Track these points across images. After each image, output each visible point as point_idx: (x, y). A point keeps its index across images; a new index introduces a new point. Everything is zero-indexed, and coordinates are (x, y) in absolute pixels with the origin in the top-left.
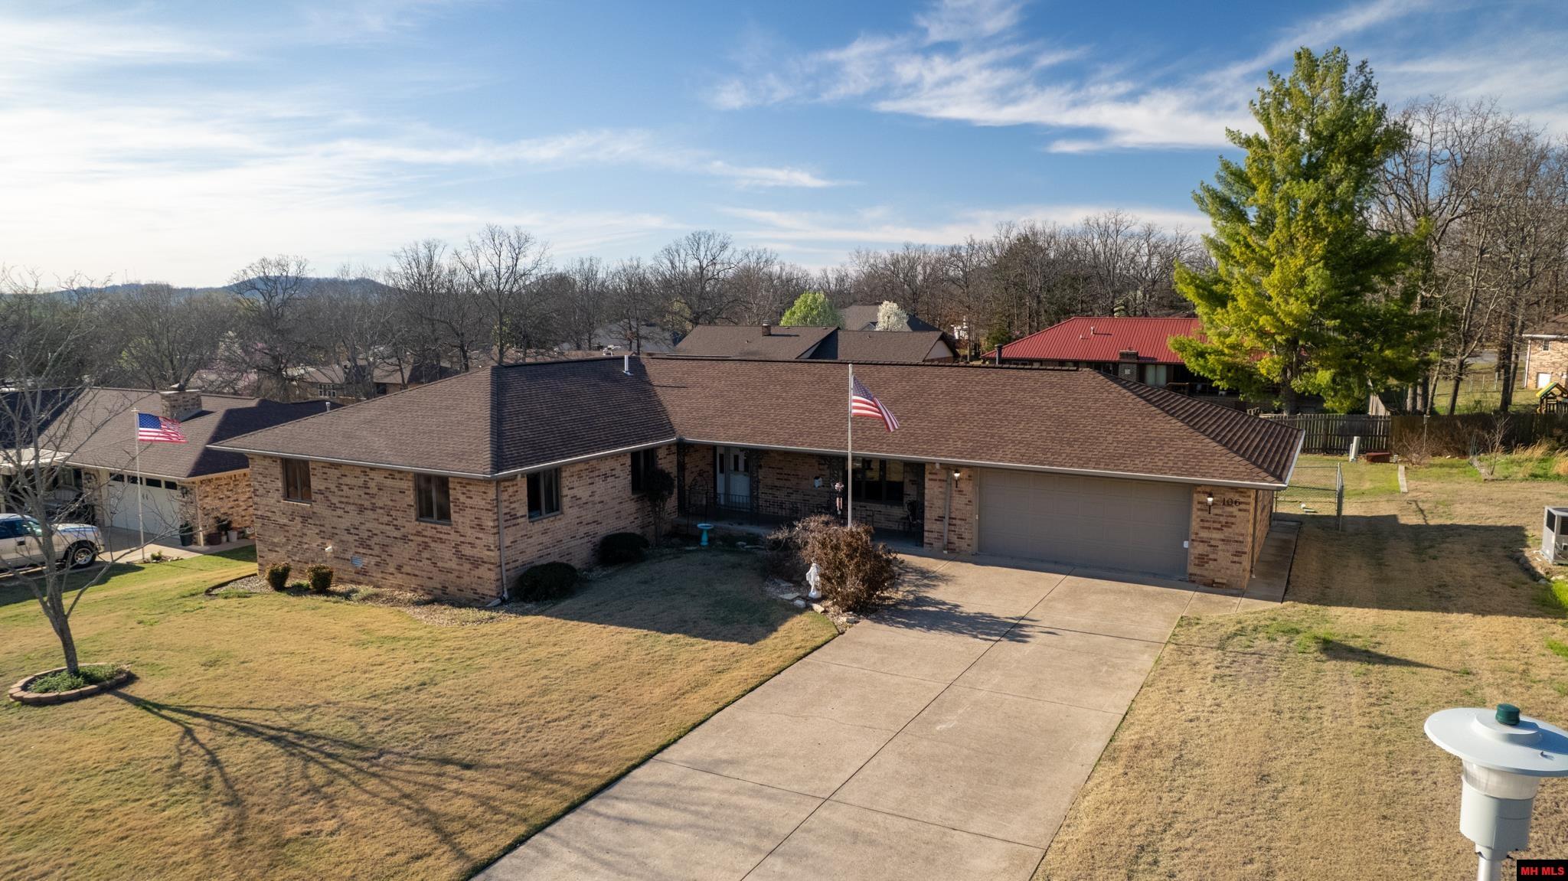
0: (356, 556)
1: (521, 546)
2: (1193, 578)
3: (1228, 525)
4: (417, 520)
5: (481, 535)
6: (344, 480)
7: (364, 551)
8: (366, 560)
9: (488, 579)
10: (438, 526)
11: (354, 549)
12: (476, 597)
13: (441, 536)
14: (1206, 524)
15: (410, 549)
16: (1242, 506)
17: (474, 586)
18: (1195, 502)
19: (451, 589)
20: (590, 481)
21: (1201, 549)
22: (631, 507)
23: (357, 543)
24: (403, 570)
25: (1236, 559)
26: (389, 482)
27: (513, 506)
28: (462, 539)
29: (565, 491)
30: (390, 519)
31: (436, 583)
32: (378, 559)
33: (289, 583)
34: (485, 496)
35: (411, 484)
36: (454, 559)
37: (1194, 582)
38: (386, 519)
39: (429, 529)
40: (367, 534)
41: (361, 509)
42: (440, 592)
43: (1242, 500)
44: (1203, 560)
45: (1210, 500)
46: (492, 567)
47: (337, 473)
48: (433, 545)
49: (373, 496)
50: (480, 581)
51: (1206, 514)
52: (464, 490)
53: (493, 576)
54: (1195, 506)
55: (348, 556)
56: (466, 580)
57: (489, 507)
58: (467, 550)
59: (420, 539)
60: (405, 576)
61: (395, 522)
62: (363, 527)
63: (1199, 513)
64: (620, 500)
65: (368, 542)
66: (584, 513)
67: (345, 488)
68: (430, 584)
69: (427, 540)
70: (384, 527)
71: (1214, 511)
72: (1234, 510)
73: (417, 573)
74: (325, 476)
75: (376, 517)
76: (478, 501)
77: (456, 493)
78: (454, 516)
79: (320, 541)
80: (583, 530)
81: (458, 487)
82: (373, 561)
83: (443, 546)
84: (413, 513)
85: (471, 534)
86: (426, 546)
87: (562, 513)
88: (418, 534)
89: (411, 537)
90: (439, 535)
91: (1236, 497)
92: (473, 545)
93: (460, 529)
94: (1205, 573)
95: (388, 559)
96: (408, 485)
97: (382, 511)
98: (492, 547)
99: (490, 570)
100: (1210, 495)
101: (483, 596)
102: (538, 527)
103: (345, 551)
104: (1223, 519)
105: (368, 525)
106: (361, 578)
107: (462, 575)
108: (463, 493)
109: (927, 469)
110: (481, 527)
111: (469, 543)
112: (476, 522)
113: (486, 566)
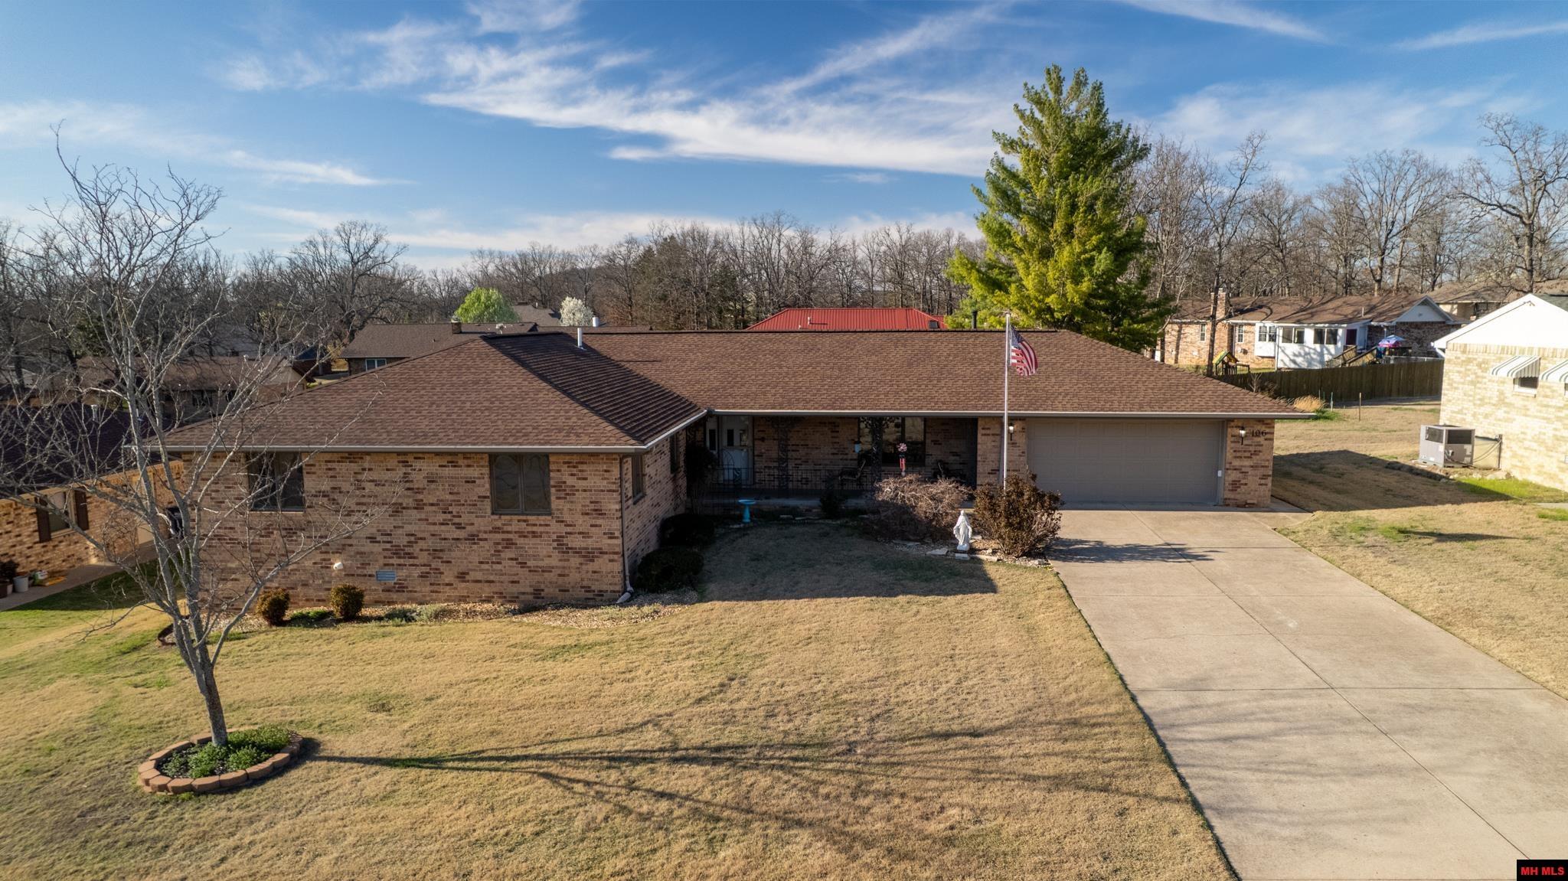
0: (386, 569)
1: (631, 533)
2: (1228, 502)
3: (1256, 453)
4: (493, 514)
5: (599, 522)
6: (365, 475)
7: (402, 561)
8: (403, 573)
9: (611, 571)
10: (529, 517)
11: (382, 561)
12: (590, 595)
13: (535, 529)
14: (1238, 454)
15: (485, 549)
16: (1268, 436)
17: (585, 583)
18: (1229, 436)
19: (549, 591)
21: (1234, 476)
22: (670, 489)
23: (388, 553)
24: (468, 577)
25: (1263, 481)
26: (448, 471)
27: (627, 486)
28: (569, 529)
30: (449, 516)
31: (526, 586)
32: (427, 569)
33: (289, 614)
34: (606, 475)
35: (486, 471)
36: (556, 554)
37: (1228, 505)
38: (441, 517)
39: (514, 523)
40: (405, 540)
41: (398, 509)
42: (531, 597)
43: (1267, 430)
44: (1235, 485)
45: (1243, 432)
46: (612, 557)
47: (355, 467)
48: (520, 541)
49: (419, 491)
50: (595, 576)
51: (1239, 446)
52: (574, 471)
53: (617, 567)
54: (1229, 439)
55: (371, 570)
56: (574, 577)
57: (614, 487)
58: (577, 542)
59: (499, 536)
60: (470, 585)
61: (456, 520)
62: (400, 531)
63: (1233, 445)
64: (667, 481)
65: (407, 550)
66: (654, 494)
67: (369, 486)
68: (514, 589)
69: (510, 536)
70: (437, 527)
71: (1245, 442)
72: (1261, 439)
73: (492, 578)
74: (331, 473)
75: (423, 516)
76: (595, 481)
77: (560, 474)
78: (555, 504)
79: (318, 557)
80: (653, 513)
81: (565, 468)
82: (416, 572)
83: (538, 540)
84: (487, 506)
85: (582, 523)
86: (509, 544)
87: (645, 495)
88: (496, 530)
89: (485, 536)
90: (530, 529)
91: (1263, 428)
92: (585, 535)
93: (567, 518)
94: (1238, 497)
95: (443, 567)
96: (480, 472)
97: (434, 508)
98: (615, 534)
99: (611, 561)
100: (1243, 429)
101: (601, 593)
102: (637, 510)
103: (364, 565)
104: (1252, 449)
105: (409, 528)
106: (394, 596)
107: (567, 572)
108: (572, 475)
109: (980, 423)
110: (599, 513)
111: (580, 533)
112: (592, 506)
113: (606, 556)
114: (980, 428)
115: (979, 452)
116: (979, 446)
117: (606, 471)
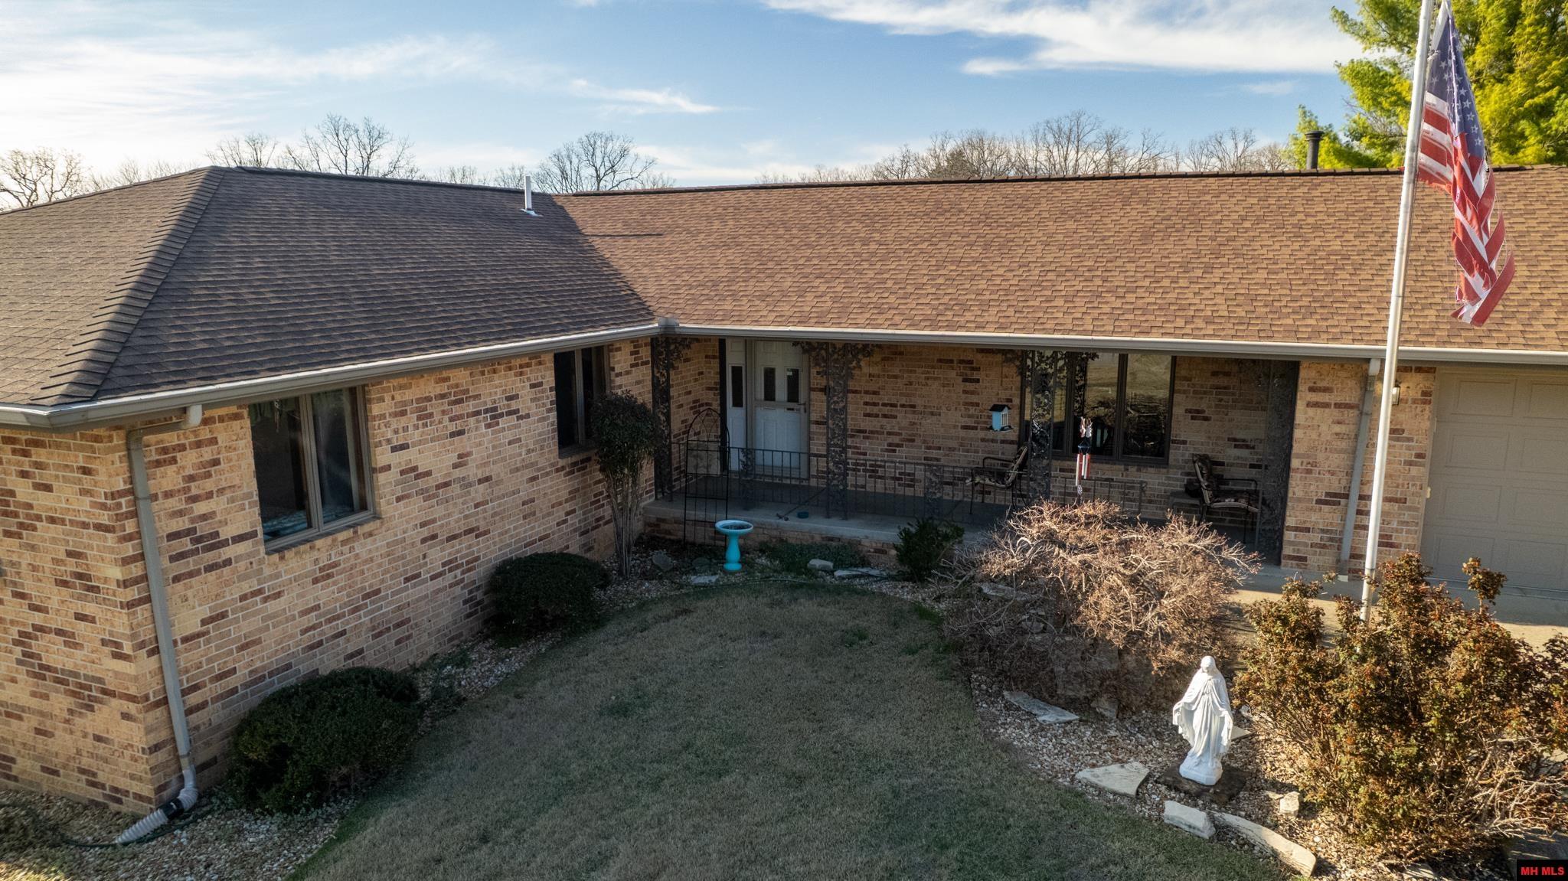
1: (243, 627)
5: (90, 609)
12: (96, 794)
17: (86, 762)
20: (452, 427)
22: (557, 486)
27: (201, 508)
28: (38, 618)
29: (382, 456)
34: (91, 480)
36: (24, 676)
46: (132, 708)
50: (102, 749)
53: (134, 735)
56: (62, 743)
57: (105, 518)
58: (55, 654)
64: (529, 473)
66: (439, 511)
76: (66, 498)
80: (437, 555)
85: (61, 606)
87: (377, 516)
92: (68, 637)
93: (29, 586)
98: (127, 649)
99: (126, 716)
102: (300, 562)
107: (48, 725)
108: (24, 474)
109: (1303, 374)
110: (85, 583)
111: (60, 632)
112: (71, 566)
113: (115, 702)
114: (1302, 388)
115: (1296, 448)
116: (1298, 433)
117: (86, 471)
